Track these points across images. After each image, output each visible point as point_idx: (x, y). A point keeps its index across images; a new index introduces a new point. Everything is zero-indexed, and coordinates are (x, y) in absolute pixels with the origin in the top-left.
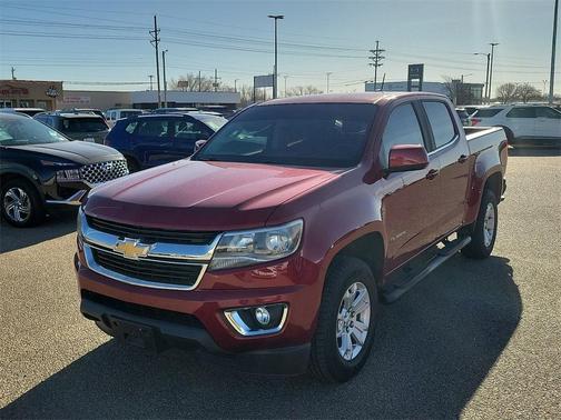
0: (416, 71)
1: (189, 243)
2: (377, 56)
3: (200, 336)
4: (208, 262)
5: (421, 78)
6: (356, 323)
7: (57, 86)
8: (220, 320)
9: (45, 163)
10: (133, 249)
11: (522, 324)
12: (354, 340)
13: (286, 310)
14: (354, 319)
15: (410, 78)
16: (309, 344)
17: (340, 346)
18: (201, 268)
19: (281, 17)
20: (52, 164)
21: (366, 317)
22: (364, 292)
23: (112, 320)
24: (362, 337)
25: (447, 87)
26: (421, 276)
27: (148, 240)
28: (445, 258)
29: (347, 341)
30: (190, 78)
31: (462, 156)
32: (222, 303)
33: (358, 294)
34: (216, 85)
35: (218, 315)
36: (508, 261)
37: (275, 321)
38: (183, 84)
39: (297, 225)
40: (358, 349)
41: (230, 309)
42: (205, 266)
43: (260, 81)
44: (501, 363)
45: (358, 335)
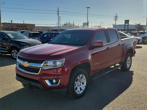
0: (127, 22)
1: (35, 63)
2: (116, 18)
3: (39, 85)
4: (41, 68)
5: (128, 24)
6: (82, 85)
7: (34, 25)
8: (44, 81)
9: (22, 44)
10: (26, 64)
11: (129, 88)
12: (81, 89)
13: (60, 80)
14: (81, 84)
15: (125, 23)
16: (66, 89)
17: (76, 90)
18: (40, 69)
19: (89, 8)
20: (23, 44)
21: (85, 84)
22: (84, 77)
23: (22, 81)
24: (83, 89)
25: (135, 26)
26: (104, 74)
27: (29, 62)
28: (112, 70)
29: (79, 89)
30: (67, 23)
31: (119, 44)
32: (43, 78)
33: (82, 77)
34: (74, 25)
35: (43, 80)
36: (133, 72)
37: (57, 83)
38: (65, 25)
39: (64, 60)
40: (82, 91)
41: (46, 79)
42: (41, 69)
43: (84, 24)
44: (119, 97)
45: (82, 88)
